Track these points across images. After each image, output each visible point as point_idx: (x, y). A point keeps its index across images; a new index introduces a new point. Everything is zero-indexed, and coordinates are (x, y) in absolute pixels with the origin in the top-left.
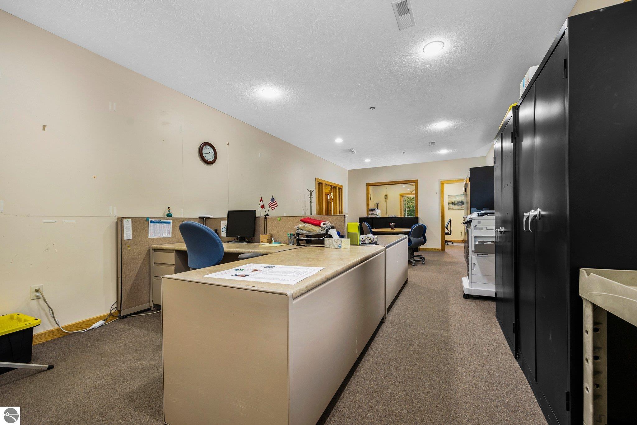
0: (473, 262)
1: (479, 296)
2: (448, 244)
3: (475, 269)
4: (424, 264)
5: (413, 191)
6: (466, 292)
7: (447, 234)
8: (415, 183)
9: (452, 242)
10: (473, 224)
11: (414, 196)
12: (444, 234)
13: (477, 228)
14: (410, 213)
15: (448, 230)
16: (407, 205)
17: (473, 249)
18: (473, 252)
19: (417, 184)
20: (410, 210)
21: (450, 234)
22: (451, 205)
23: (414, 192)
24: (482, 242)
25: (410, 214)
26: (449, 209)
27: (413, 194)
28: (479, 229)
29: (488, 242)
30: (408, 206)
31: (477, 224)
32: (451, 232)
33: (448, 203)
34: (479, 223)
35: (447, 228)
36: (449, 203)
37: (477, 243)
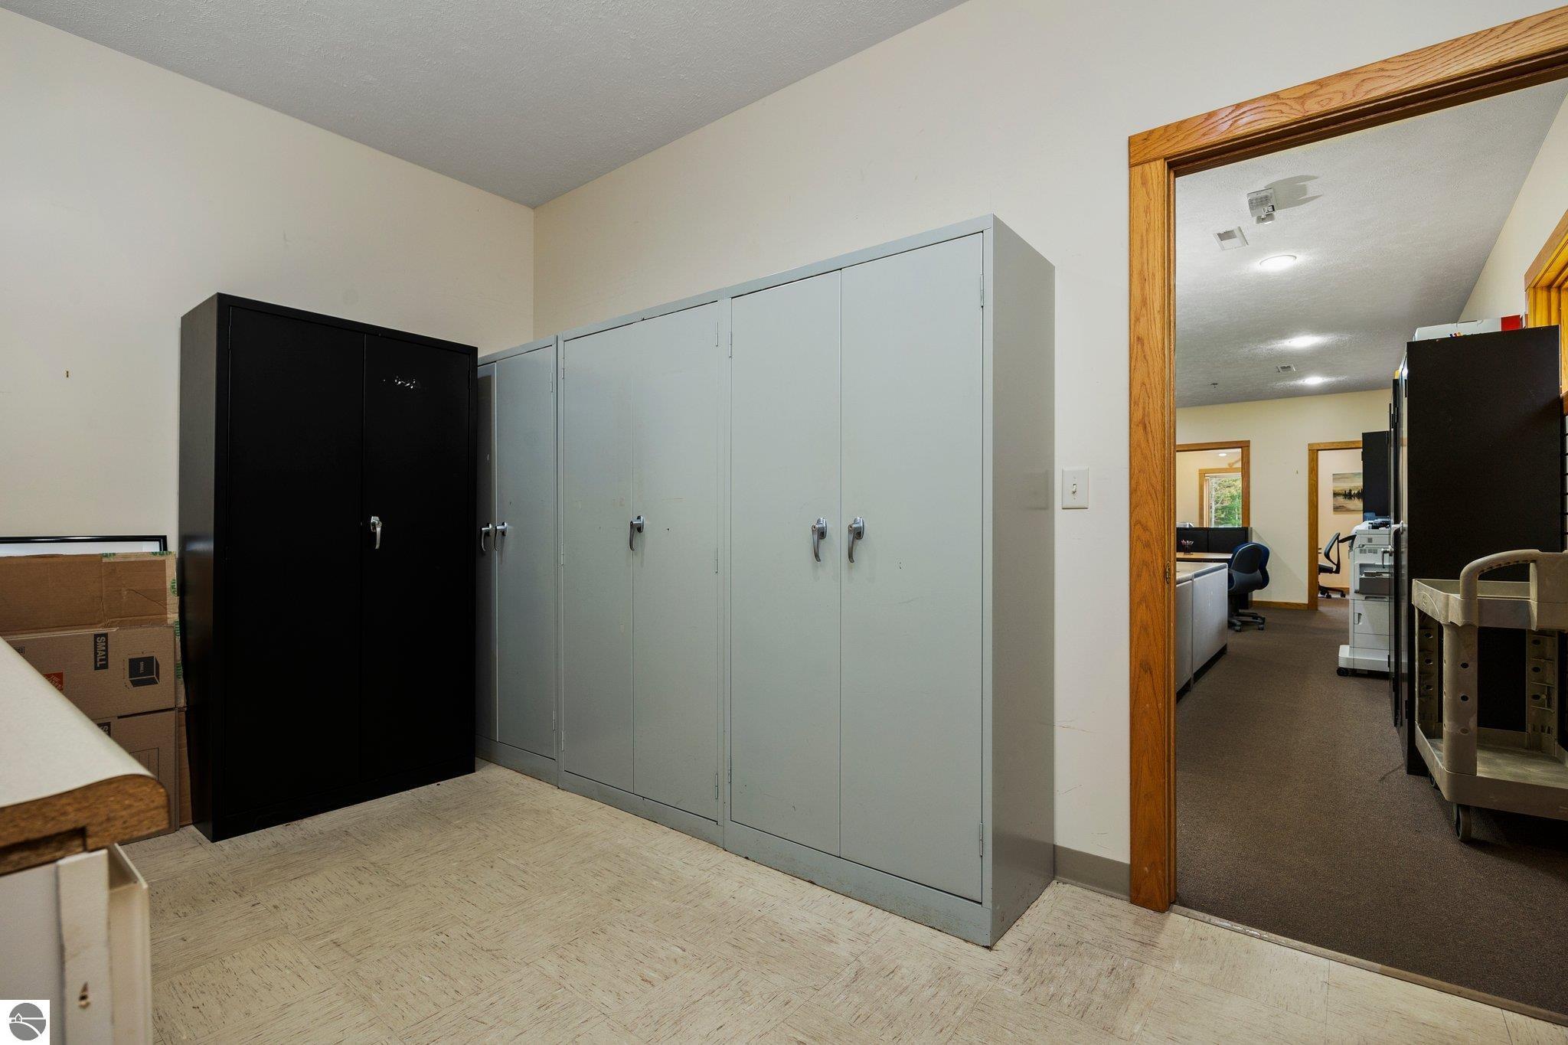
0: (1357, 611)
1: (1369, 671)
2: (1329, 597)
3: (1360, 624)
4: (1263, 629)
5: (1237, 462)
6: (1342, 664)
7: (1328, 570)
8: (1241, 447)
9: (1342, 592)
10: (1357, 542)
11: (1239, 475)
12: (1316, 570)
13: (1365, 550)
14: (1223, 516)
15: (1332, 562)
16: (1214, 493)
17: (1358, 588)
18: (1356, 592)
19: (1249, 450)
20: (1223, 509)
21: (1338, 571)
22: (1341, 500)
23: (1239, 465)
24: (1372, 574)
25: (1222, 519)
26: (1337, 509)
27: (1235, 470)
28: (1370, 551)
29: (1384, 575)
30: (1218, 497)
31: (1365, 542)
32: (1338, 565)
33: (1334, 494)
34: (1370, 540)
35: (1327, 556)
36: (1336, 494)
37: (1363, 576)
